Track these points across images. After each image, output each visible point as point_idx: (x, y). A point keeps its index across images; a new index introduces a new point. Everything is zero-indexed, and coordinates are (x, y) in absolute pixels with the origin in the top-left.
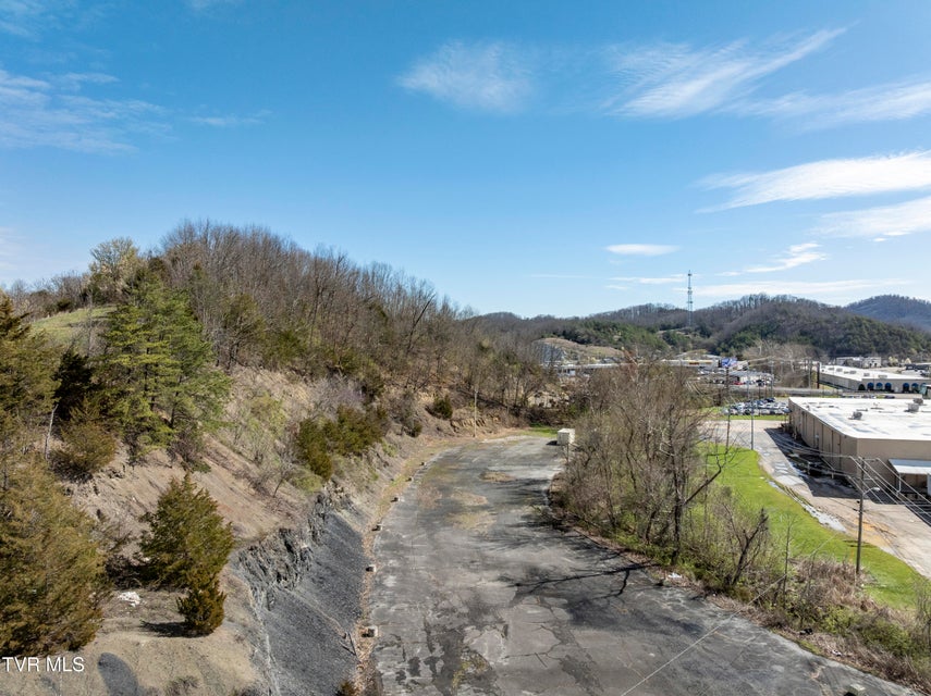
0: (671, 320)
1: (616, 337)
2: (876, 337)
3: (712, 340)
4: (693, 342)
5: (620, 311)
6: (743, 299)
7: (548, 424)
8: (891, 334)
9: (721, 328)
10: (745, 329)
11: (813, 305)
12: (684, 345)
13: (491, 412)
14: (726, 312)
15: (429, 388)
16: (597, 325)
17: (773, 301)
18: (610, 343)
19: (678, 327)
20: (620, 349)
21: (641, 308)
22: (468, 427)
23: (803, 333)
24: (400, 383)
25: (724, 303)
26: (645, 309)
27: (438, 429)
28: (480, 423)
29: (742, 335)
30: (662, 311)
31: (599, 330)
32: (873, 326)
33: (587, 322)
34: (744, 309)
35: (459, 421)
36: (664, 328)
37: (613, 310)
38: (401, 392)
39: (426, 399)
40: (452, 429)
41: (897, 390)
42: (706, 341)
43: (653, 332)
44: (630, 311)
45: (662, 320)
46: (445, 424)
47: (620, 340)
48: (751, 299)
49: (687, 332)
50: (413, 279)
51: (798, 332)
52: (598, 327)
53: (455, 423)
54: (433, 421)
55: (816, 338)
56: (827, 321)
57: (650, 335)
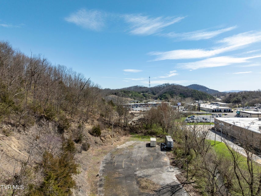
0: (144, 90)
1: (130, 95)
2: (199, 95)
3: (156, 96)
4: (151, 96)
5: (129, 87)
6: (163, 84)
7: (136, 133)
8: (203, 94)
9: (158, 92)
10: (165, 93)
11: (181, 86)
12: (149, 97)
13: (115, 130)
14: (159, 88)
15: (88, 121)
16: (124, 91)
17: (171, 85)
18: (129, 97)
19: (146, 92)
20: (132, 99)
21: (135, 86)
22: (108, 139)
23: (181, 94)
24: (76, 120)
25: (158, 86)
26: (136, 87)
27: (96, 143)
28: (112, 136)
29: (165, 94)
30: (141, 88)
31: (125, 93)
32: (198, 92)
33: (121, 90)
34: (164, 87)
35: (104, 137)
36: (142, 92)
37: (127, 87)
38: (77, 125)
39: (88, 127)
40: (102, 142)
41: (222, 111)
42: (155, 96)
43: (140, 93)
44: (132, 87)
45: (142, 90)
46: (98, 139)
47: (131, 96)
48: (165, 84)
49: (149, 93)
50: (75, 73)
51: (179, 94)
52: (125, 92)
53: (102, 138)
54: (93, 139)
55: (184, 95)
56: (186, 91)
57: (139, 94)
